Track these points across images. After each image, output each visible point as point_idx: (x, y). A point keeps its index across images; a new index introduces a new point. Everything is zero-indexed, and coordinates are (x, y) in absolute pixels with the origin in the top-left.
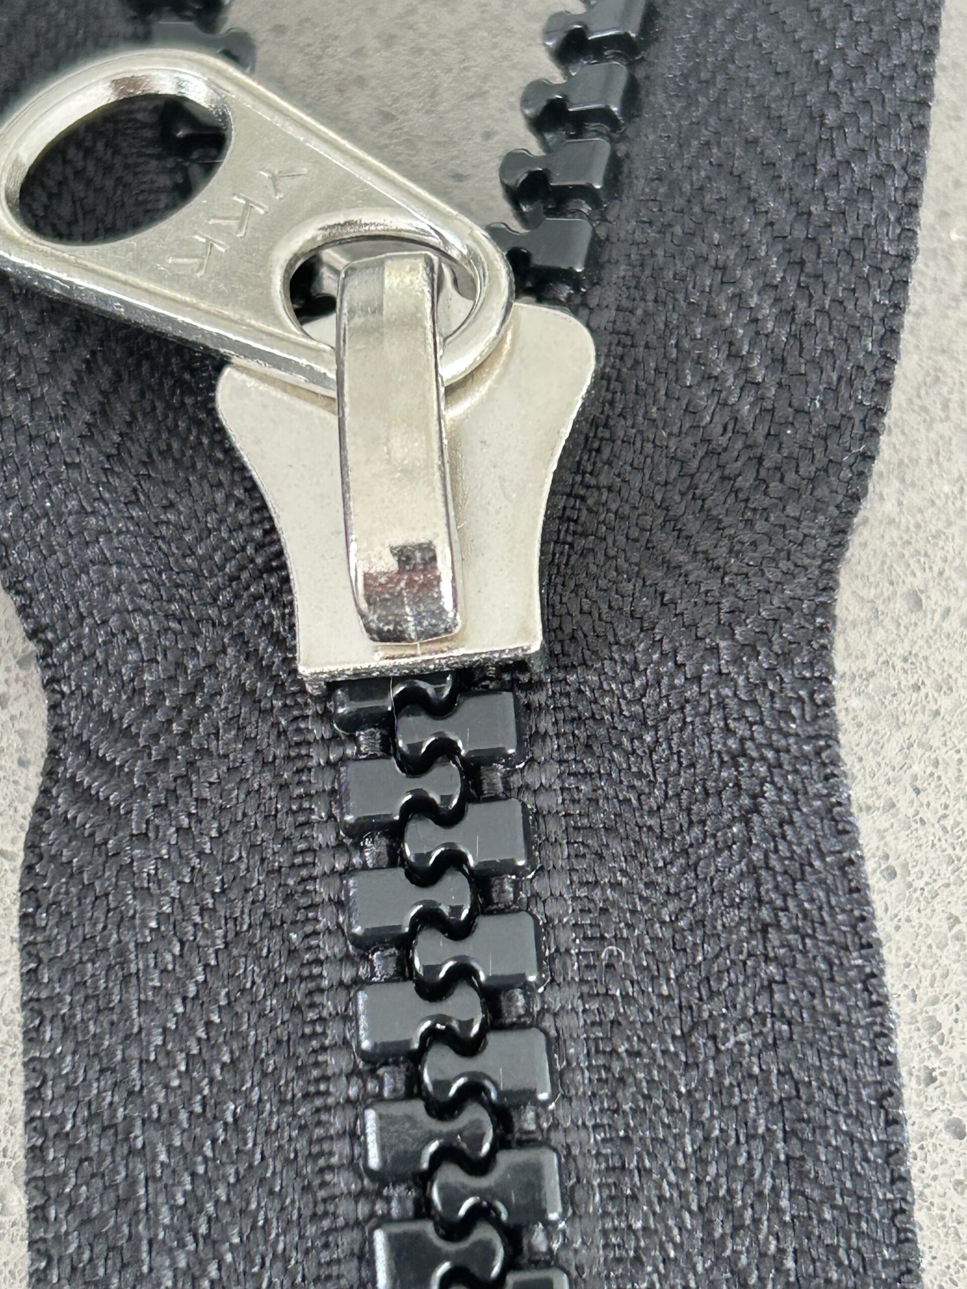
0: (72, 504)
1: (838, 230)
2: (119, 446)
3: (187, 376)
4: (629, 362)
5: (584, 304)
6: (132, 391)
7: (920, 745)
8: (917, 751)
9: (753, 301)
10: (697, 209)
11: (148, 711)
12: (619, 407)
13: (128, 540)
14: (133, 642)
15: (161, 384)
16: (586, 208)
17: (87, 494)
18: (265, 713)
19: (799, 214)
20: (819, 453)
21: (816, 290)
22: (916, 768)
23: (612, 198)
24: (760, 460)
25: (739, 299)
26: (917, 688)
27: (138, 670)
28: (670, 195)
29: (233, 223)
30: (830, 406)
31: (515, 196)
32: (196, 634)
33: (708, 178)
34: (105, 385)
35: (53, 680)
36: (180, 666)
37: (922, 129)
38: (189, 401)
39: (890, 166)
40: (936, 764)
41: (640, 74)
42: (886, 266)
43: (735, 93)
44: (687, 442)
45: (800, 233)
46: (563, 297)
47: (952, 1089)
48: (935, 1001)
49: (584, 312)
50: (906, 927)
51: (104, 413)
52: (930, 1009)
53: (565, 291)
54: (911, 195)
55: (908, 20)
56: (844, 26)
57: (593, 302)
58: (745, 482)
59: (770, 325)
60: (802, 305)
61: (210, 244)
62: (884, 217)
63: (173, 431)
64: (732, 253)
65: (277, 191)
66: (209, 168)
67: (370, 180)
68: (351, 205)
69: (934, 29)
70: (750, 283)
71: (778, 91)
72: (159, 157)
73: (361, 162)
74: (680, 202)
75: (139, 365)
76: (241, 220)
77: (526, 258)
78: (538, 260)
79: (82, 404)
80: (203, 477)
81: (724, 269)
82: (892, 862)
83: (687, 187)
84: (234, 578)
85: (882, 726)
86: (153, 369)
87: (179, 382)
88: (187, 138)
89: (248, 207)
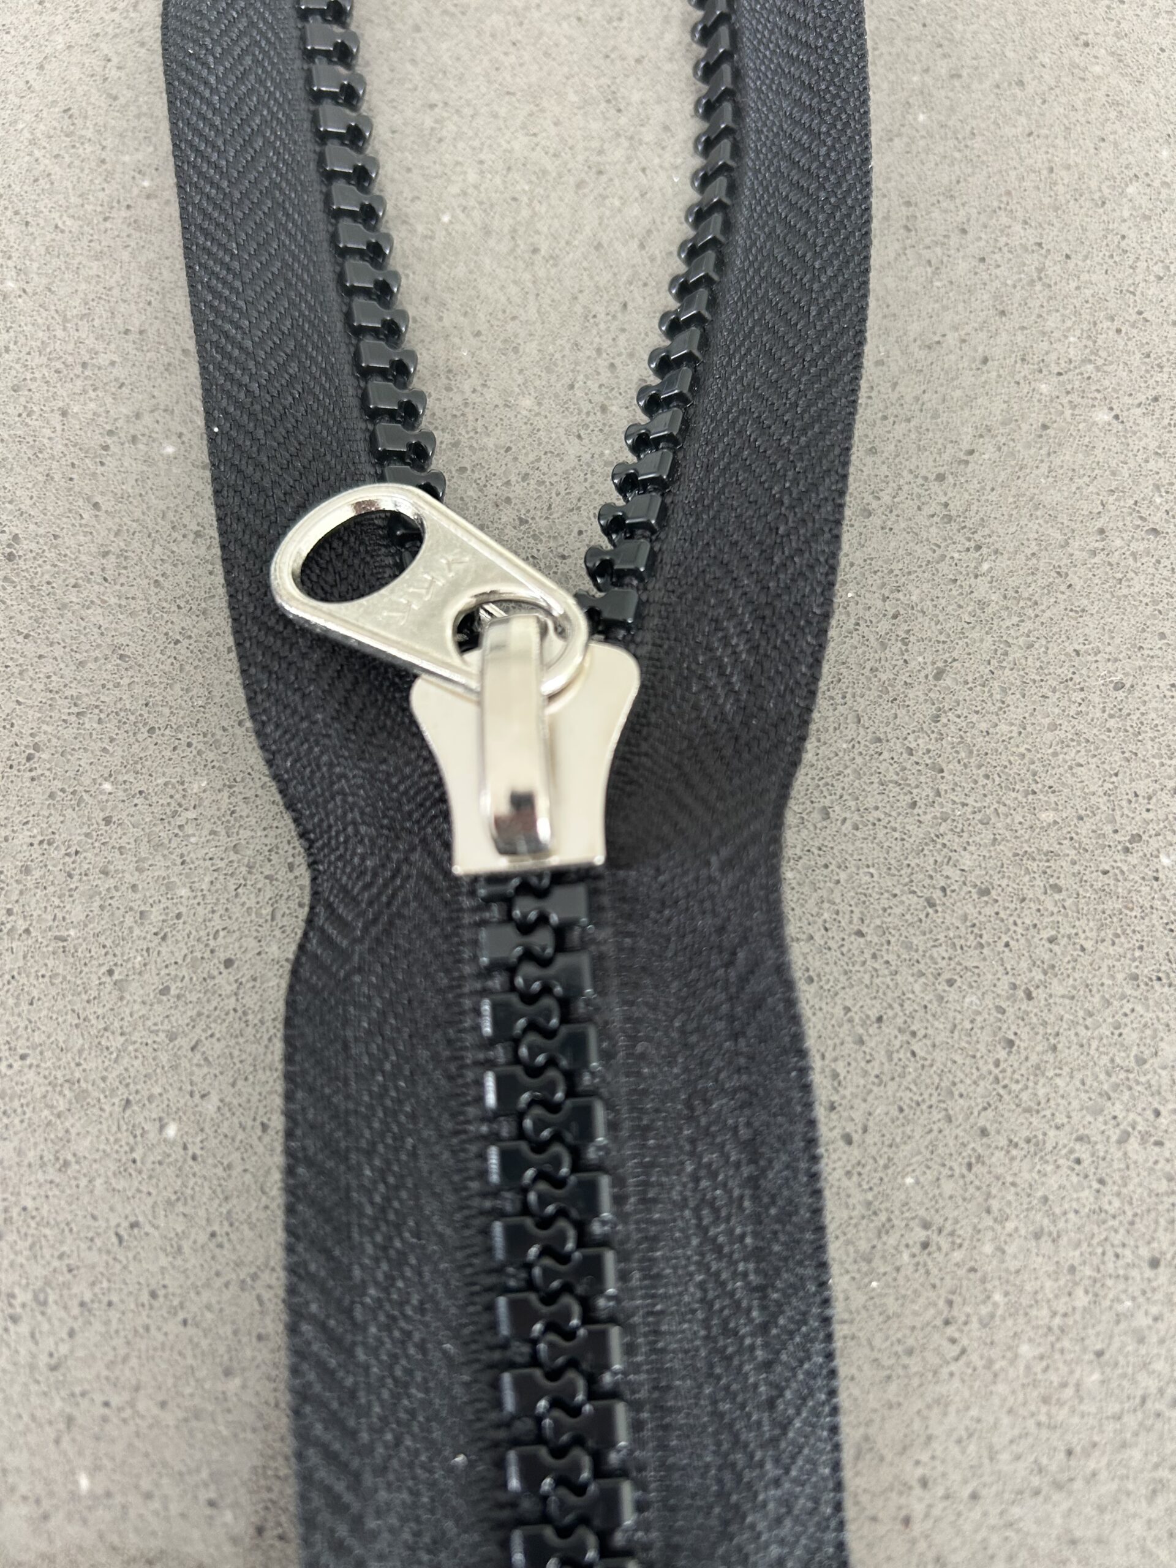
0: (325, 758)
1: (786, 597)
2: (355, 724)
3: (397, 680)
4: (659, 677)
5: (633, 641)
6: (364, 689)
7: (829, 901)
8: (826, 905)
9: (734, 642)
10: (701, 584)
11: (367, 886)
12: (652, 705)
13: (360, 781)
14: (361, 842)
15: (381, 685)
16: (635, 582)
17: (335, 753)
18: (437, 891)
19: (763, 588)
20: (772, 734)
21: (772, 634)
22: (826, 916)
23: (650, 576)
24: (737, 739)
25: (725, 641)
26: (826, 866)
27: (363, 859)
28: (686, 576)
29: (424, 591)
30: (780, 705)
31: (593, 574)
32: (398, 838)
33: (708, 565)
34: (349, 686)
35: (315, 862)
36: (388, 857)
37: (837, 538)
38: (397, 695)
39: (818, 560)
40: (837, 913)
41: (668, 500)
42: (815, 620)
43: (725, 513)
44: (693, 727)
45: (763, 599)
46: (620, 637)
47: (845, 1114)
48: (835, 1060)
49: (632, 647)
50: (819, 1014)
51: (346, 704)
52: (833, 1065)
53: (621, 633)
54: (830, 578)
55: (829, 471)
56: (790, 473)
57: (638, 639)
58: (728, 752)
59: (744, 656)
60: (763, 643)
61: (409, 604)
62: (813, 590)
63: (387, 714)
64: (722, 611)
65: (450, 570)
66: (414, 554)
67: (505, 566)
68: (493, 581)
69: (845, 477)
70: (732, 630)
71: (750, 513)
72: (386, 546)
73: (501, 555)
74: (690, 580)
75: (369, 673)
76: (428, 589)
77: (599, 613)
78: (606, 614)
79: (333, 697)
80: (404, 744)
81: (717, 621)
82: (811, 973)
83: (695, 570)
84: (421, 805)
85: (806, 889)
86: (378, 674)
87: (393, 684)
88: (403, 535)
89: (432, 582)
